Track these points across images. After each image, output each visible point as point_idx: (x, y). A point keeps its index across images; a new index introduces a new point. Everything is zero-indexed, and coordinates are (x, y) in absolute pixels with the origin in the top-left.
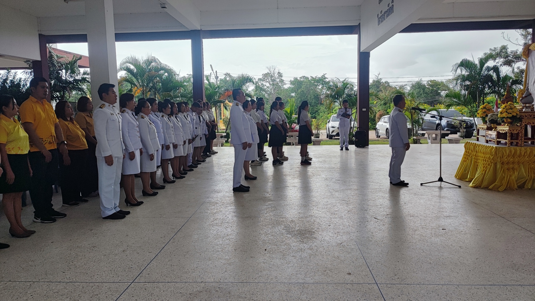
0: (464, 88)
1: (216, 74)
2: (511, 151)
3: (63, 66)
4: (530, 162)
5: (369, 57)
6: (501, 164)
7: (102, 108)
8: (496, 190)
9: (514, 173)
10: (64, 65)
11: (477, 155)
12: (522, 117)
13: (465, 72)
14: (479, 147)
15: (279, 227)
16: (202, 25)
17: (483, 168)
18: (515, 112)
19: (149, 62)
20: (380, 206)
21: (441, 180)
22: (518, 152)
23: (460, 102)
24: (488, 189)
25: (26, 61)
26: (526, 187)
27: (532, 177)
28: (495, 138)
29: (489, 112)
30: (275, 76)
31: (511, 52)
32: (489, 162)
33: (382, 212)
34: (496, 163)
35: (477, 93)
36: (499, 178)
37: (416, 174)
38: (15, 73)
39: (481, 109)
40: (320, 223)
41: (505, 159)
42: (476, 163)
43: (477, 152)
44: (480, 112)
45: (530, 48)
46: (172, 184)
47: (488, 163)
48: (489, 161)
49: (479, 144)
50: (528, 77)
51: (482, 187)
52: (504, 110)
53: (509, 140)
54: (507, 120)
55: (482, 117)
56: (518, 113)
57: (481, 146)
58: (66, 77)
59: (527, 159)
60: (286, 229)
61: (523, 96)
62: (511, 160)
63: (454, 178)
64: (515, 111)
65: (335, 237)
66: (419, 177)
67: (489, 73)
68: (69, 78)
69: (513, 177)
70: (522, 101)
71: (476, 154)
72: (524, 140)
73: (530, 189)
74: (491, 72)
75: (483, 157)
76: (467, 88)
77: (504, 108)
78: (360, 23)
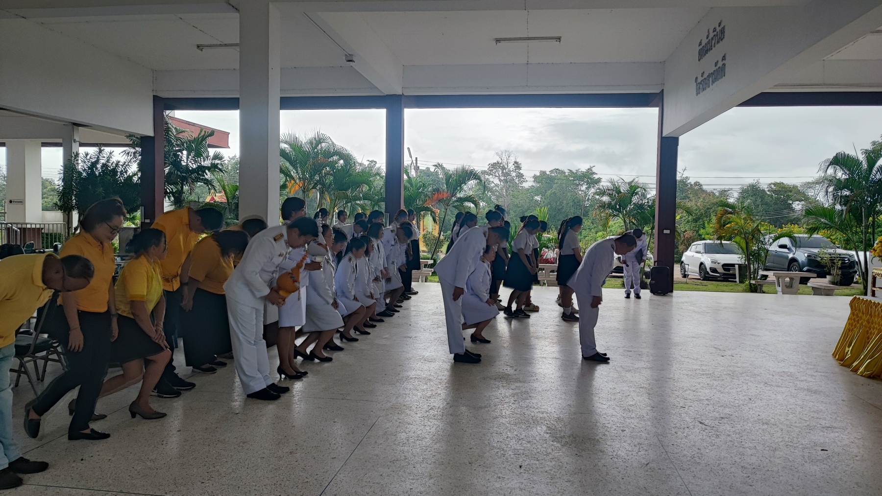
0: (840, 201)
1: (416, 163)
3: (183, 145)
5: (677, 145)
10: (185, 144)
11: (871, 321)
13: (841, 175)
14: (876, 307)
15: (539, 428)
16: (405, 88)
19: (315, 142)
20: (706, 402)
23: (832, 225)
25: (128, 135)
30: (509, 167)
33: (712, 413)
35: (863, 210)
38: (111, 153)
40: (607, 425)
42: (866, 334)
43: (871, 315)
49: (876, 302)
60: (550, 432)
63: (831, 358)
65: (635, 453)
68: (192, 164)
71: (868, 319)
76: (845, 201)
78: (663, 90)
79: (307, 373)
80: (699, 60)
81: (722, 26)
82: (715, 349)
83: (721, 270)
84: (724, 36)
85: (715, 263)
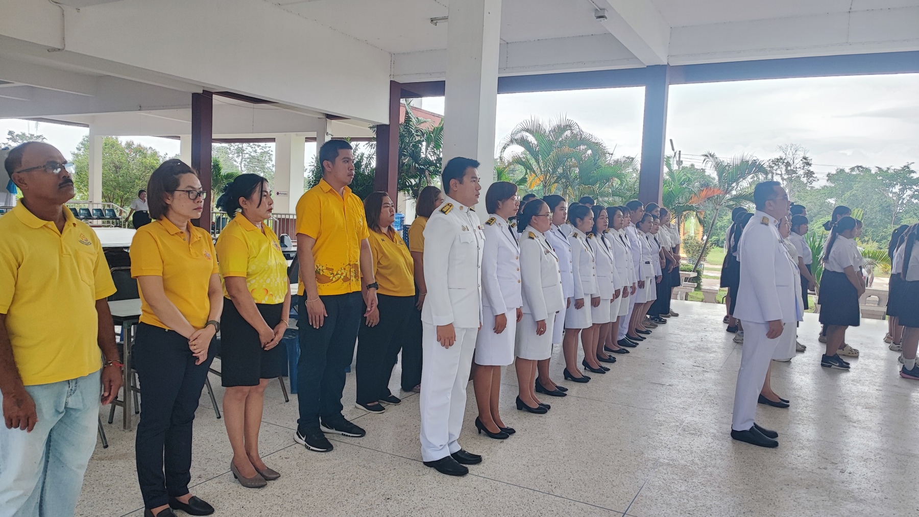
1: (680, 157)
3: (423, 136)
7: (444, 213)
16: (672, 56)
19: (560, 129)
58: (426, 154)
79: (515, 432)
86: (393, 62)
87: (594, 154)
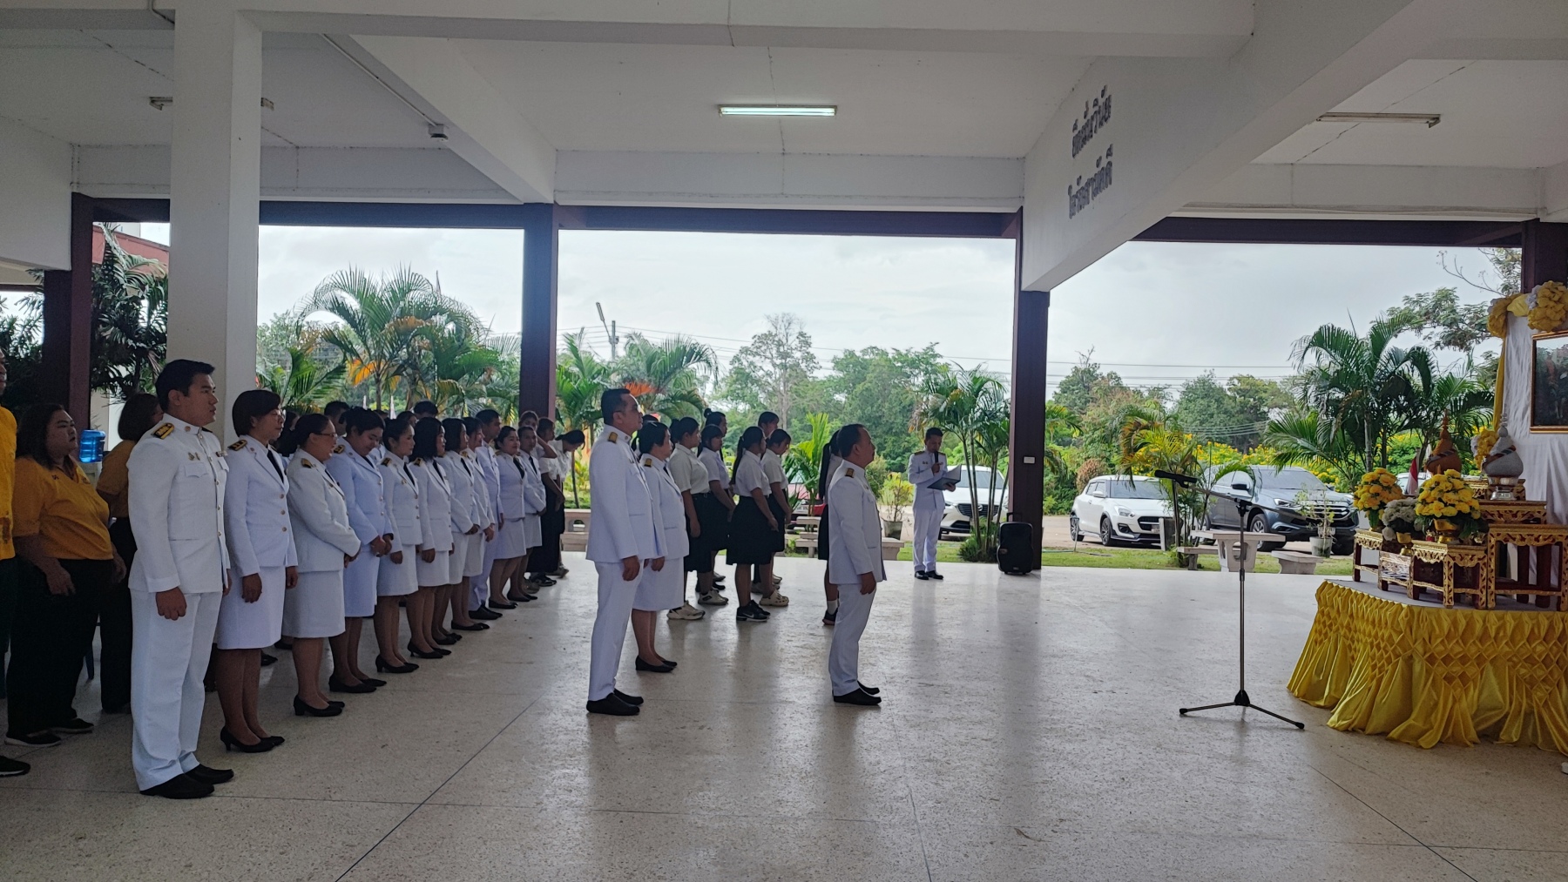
0: (1327, 410)
1: (614, 331)
2: (1455, 623)
3: (143, 289)
4: (1515, 659)
5: (1047, 304)
6: (1427, 660)
7: (159, 437)
8: (1412, 741)
9: (1466, 691)
11: (1352, 627)
12: (1489, 517)
13: (1326, 361)
14: (1358, 602)
16: (559, 191)
17: (1370, 668)
18: (1466, 503)
19: (401, 289)
21: (1242, 699)
22: (1478, 627)
23: (1315, 450)
24: (1387, 740)
25: (33, 268)
26: (1503, 736)
27: (1521, 706)
28: (1408, 579)
29: (1390, 496)
30: (789, 342)
31: (1465, 310)
32: (1390, 652)
34: (1411, 657)
35: (1366, 424)
36: (1419, 705)
37: (1169, 675)
39: (1366, 483)
41: (1437, 646)
42: (1348, 651)
43: (1351, 616)
44: (1364, 492)
45: (1509, 309)
46: (405, 677)
47: (1385, 656)
48: (1390, 649)
49: (1359, 592)
50: (1507, 395)
51: (1369, 731)
52: (1433, 492)
53: (1449, 586)
54: (1441, 525)
55: (1370, 509)
56: (1476, 504)
57: (1366, 598)
58: (149, 322)
59: (1507, 649)
61: (1492, 452)
62: (1458, 649)
63: (1285, 694)
64: (1467, 499)
66: (1180, 685)
67: (1400, 369)
68: (160, 324)
69: (1464, 704)
70: (1489, 467)
71: (1349, 623)
72: (1496, 588)
73: (1515, 745)
74: (1406, 367)
75: (1370, 635)
76: (1335, 407)
77: (1432, 489)
78: (1022, 207)
79: (283, 740)
80: (1074, 156)
81: (1106, 96)
82: (1085, 679)
83: (1136, 528)
84: (1109, 113)
85: (1127, 515)
86: (76, 160)
87: (459, 330)
